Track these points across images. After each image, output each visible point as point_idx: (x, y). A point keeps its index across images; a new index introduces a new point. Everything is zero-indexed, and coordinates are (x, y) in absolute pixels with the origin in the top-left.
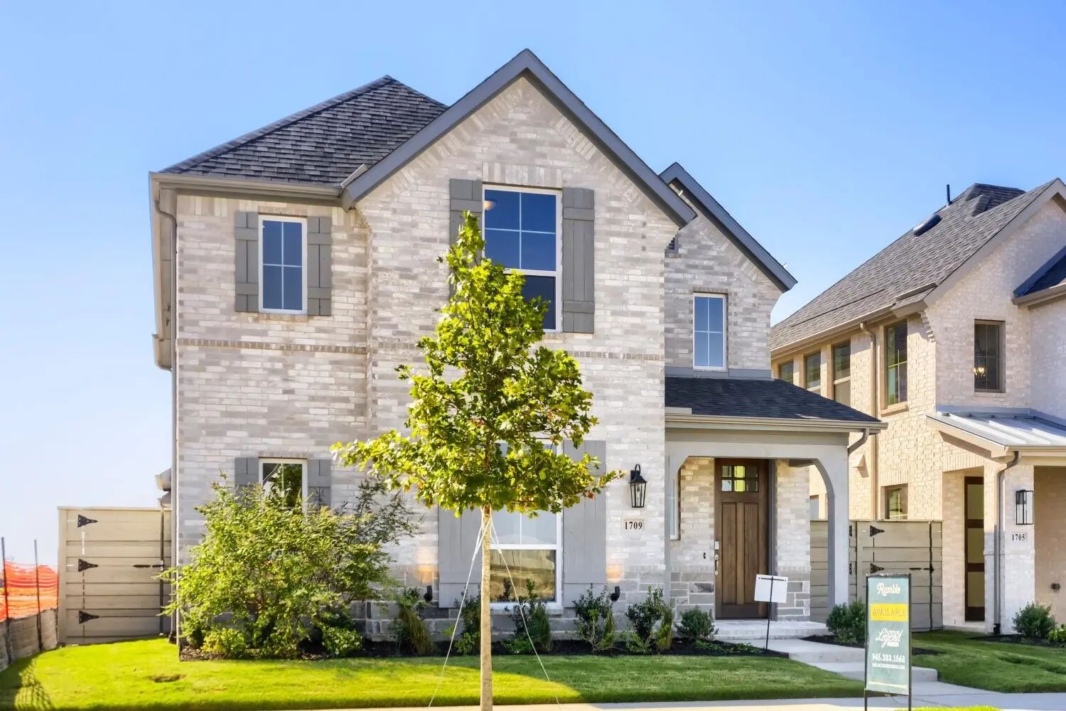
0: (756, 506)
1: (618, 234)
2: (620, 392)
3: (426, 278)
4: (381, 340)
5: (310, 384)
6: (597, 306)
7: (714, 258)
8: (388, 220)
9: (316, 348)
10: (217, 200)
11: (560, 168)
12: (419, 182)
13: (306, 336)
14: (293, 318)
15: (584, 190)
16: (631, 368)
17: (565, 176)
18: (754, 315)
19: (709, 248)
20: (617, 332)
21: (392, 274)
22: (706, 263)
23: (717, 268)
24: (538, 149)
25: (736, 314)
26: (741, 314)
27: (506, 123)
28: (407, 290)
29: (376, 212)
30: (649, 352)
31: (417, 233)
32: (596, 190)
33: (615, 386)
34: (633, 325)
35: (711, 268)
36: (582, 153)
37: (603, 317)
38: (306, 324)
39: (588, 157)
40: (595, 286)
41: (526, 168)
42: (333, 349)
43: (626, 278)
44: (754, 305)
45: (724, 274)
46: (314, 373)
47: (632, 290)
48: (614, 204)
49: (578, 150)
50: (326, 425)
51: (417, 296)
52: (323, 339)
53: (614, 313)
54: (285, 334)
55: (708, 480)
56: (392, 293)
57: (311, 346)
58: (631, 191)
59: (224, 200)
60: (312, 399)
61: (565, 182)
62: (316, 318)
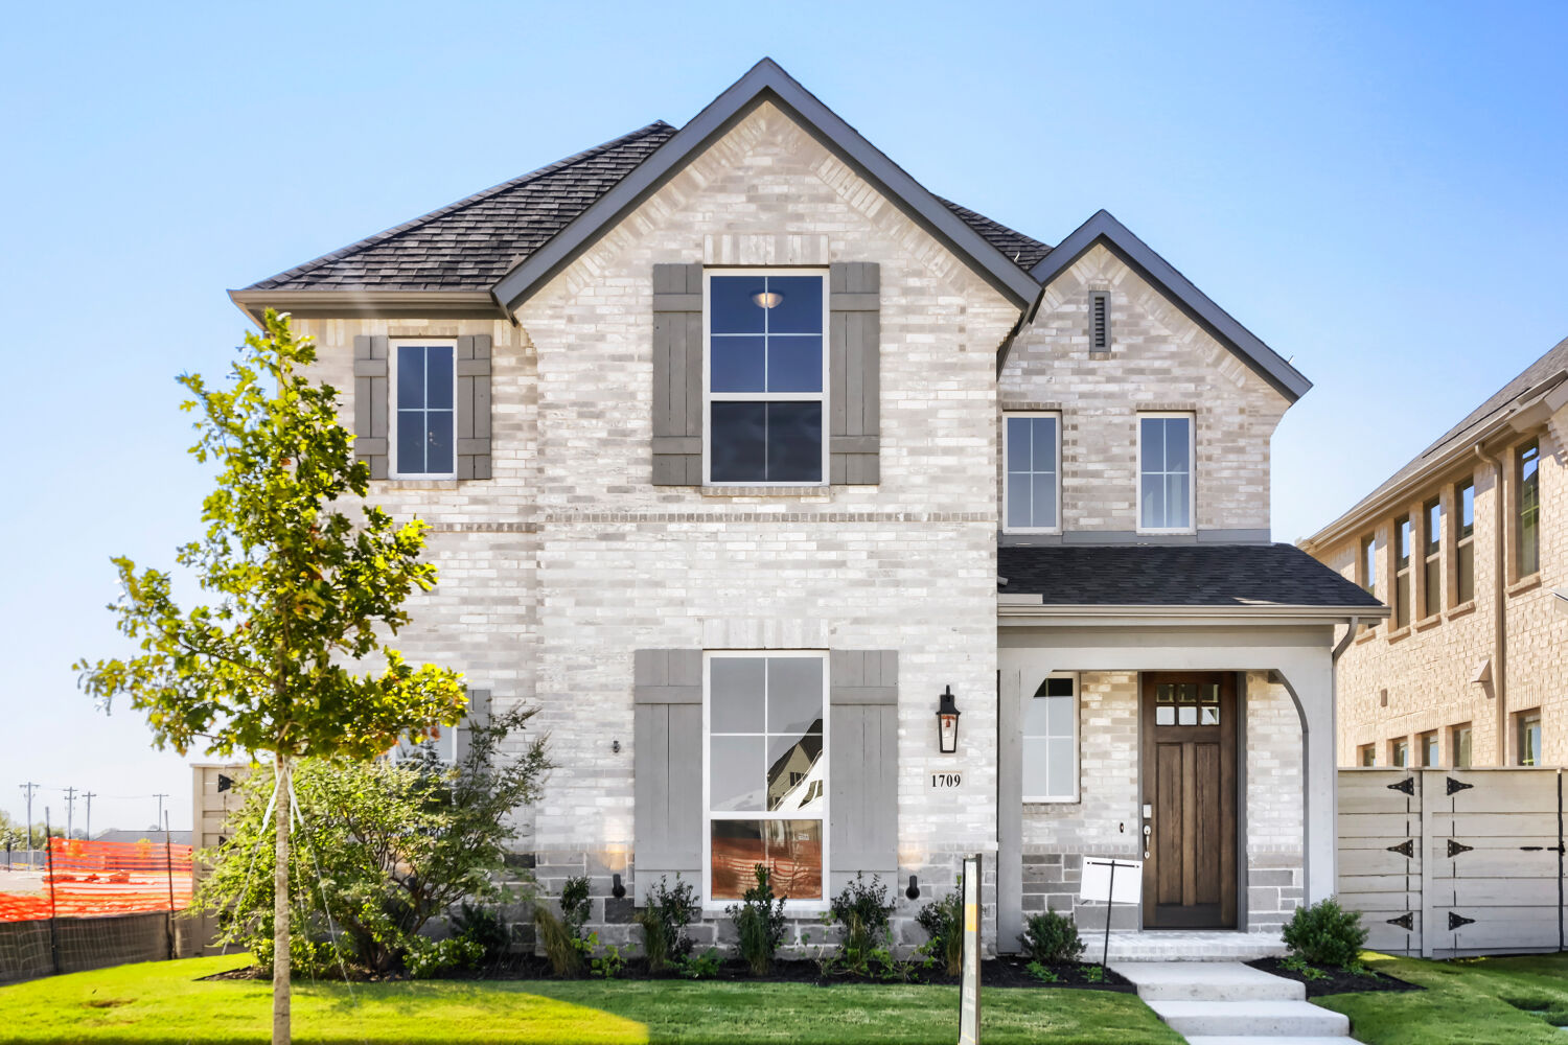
0: (1215, 748)
1: (921, 329)
2: (923, 573)
3: (617, 415)
4: (550, 511)
5: (461, 580)
6: (884, 441)
7: (1172, 355)
8: (561, 333)
9: (469, 528)
10: (330, 323)
11: (826, 234)
12: (607, 273)
13: (456, 510)
14: (436, 485)
15: (863, 265)
16: (941, 536)
17: (834, 246)
18: (1242, 442)
19: (1163, 340)
20: (918, 480)
21: (566, 413)
22: (1157, 364)
23: (1177, 372)
24: (791, 208)
25: (1210, 442)
26: (1219, 441)
27: (741, 173)
28: (589, 436)
29: (543, 323)
30: (971, 509)
31: (605, 348)
32: (882, 262)
33: (915, 565)
34: (945, 469)
35: (1167, 371)
36: (862, 208)
37: (894, 458)
38: (455, 493)
39: (871, 213)
40: (882, 412)
41: (771, 239)
42: (494, 527)
43: (932, 395)
44: (1241, 426)
45: (1189, 380)
46: (468, 564)
47: (942, 414)
48: (913, 282)
49: (854, 203)
50: (483, 639)
51: (604, 443)
52: (481, 514)
53: (913, 452)
54: (425, 509)
55: (1128, 707)
56: (567, 440)
57: (462, 524)
58: (942, 260)
59: (340, 322)
60: (465, 601)
61: (834, 254)
62: (469, 483)
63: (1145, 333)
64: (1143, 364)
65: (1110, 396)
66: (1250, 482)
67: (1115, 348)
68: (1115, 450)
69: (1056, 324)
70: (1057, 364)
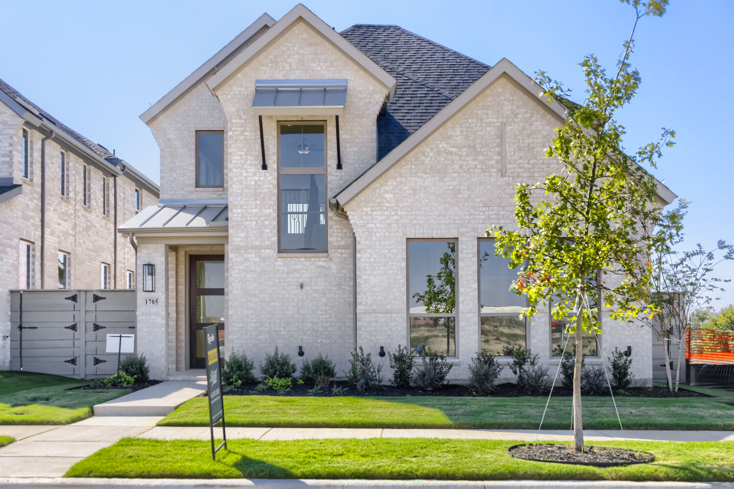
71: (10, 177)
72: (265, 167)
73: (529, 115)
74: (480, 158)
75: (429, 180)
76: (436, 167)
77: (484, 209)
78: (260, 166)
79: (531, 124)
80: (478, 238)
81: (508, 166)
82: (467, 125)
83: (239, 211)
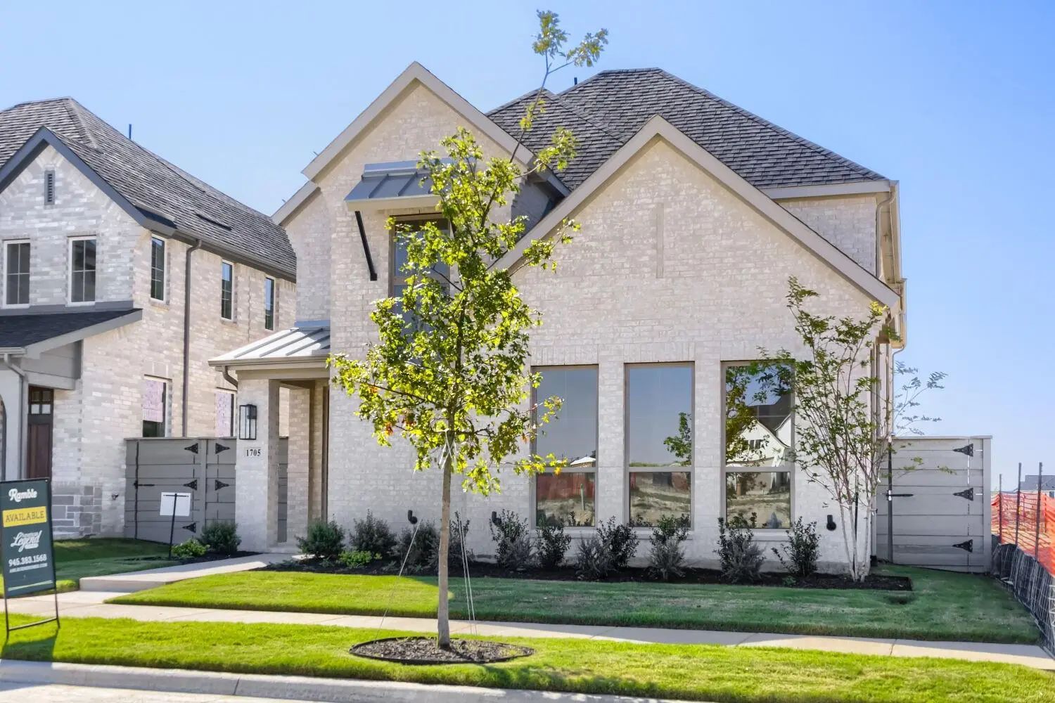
18: (119, 252)
19: (81, 196)
22: (77, 210)
23: (88, 213)
25: (103, 252)
26: (108, 251)
35: (82, 214)
45: (93, 218)
63: (72, 193)
64: (70, 210)
65: (54, 229)
66: (123, 274)
67: (57, 202)
68: (56, 259)
69: (28, 191)
70: (28, 213)
71: (129, 299)
72: (374, 277)
73: (695, 191)
74: (629, 253)
75: (561, 286)
76: (571, 268)
77: (634, 324)
78: (368, 276)
79: (698, 204)
80: (625, 364)
81: (666, 263)
82: (612, 210)
83: (343, 335)
